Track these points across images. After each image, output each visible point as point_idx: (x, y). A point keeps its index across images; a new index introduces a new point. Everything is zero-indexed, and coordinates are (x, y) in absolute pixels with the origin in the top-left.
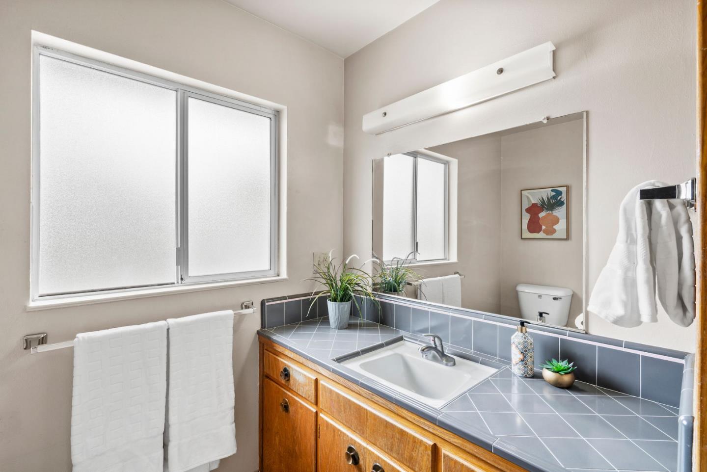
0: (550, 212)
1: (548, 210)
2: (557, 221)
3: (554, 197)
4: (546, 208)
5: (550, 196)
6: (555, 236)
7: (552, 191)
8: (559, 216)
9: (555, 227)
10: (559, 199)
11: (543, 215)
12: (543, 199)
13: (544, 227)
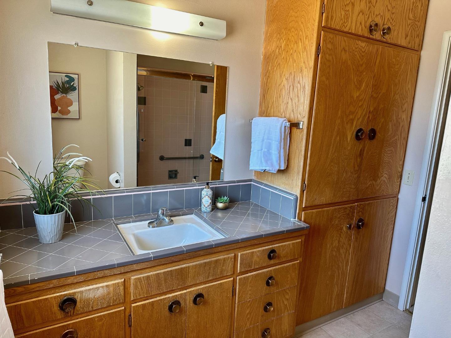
0: (65, 95)
1: (62, 93)
2: (71, 104)
3: (68, 82)
4: (60, 91)
5: (63, 81)
6: (69, 116)
7: (66, 76)
8: (73, 100)
9: (69, 108)
10: (72, 84)
11: (58, 98)
12: (58, 82)
13: (59, 108)
